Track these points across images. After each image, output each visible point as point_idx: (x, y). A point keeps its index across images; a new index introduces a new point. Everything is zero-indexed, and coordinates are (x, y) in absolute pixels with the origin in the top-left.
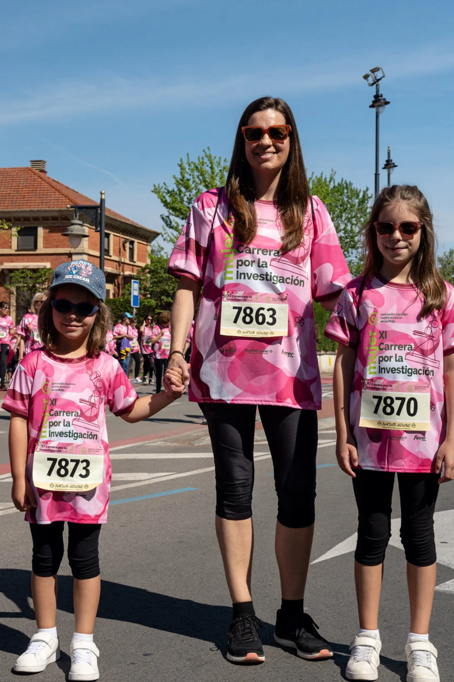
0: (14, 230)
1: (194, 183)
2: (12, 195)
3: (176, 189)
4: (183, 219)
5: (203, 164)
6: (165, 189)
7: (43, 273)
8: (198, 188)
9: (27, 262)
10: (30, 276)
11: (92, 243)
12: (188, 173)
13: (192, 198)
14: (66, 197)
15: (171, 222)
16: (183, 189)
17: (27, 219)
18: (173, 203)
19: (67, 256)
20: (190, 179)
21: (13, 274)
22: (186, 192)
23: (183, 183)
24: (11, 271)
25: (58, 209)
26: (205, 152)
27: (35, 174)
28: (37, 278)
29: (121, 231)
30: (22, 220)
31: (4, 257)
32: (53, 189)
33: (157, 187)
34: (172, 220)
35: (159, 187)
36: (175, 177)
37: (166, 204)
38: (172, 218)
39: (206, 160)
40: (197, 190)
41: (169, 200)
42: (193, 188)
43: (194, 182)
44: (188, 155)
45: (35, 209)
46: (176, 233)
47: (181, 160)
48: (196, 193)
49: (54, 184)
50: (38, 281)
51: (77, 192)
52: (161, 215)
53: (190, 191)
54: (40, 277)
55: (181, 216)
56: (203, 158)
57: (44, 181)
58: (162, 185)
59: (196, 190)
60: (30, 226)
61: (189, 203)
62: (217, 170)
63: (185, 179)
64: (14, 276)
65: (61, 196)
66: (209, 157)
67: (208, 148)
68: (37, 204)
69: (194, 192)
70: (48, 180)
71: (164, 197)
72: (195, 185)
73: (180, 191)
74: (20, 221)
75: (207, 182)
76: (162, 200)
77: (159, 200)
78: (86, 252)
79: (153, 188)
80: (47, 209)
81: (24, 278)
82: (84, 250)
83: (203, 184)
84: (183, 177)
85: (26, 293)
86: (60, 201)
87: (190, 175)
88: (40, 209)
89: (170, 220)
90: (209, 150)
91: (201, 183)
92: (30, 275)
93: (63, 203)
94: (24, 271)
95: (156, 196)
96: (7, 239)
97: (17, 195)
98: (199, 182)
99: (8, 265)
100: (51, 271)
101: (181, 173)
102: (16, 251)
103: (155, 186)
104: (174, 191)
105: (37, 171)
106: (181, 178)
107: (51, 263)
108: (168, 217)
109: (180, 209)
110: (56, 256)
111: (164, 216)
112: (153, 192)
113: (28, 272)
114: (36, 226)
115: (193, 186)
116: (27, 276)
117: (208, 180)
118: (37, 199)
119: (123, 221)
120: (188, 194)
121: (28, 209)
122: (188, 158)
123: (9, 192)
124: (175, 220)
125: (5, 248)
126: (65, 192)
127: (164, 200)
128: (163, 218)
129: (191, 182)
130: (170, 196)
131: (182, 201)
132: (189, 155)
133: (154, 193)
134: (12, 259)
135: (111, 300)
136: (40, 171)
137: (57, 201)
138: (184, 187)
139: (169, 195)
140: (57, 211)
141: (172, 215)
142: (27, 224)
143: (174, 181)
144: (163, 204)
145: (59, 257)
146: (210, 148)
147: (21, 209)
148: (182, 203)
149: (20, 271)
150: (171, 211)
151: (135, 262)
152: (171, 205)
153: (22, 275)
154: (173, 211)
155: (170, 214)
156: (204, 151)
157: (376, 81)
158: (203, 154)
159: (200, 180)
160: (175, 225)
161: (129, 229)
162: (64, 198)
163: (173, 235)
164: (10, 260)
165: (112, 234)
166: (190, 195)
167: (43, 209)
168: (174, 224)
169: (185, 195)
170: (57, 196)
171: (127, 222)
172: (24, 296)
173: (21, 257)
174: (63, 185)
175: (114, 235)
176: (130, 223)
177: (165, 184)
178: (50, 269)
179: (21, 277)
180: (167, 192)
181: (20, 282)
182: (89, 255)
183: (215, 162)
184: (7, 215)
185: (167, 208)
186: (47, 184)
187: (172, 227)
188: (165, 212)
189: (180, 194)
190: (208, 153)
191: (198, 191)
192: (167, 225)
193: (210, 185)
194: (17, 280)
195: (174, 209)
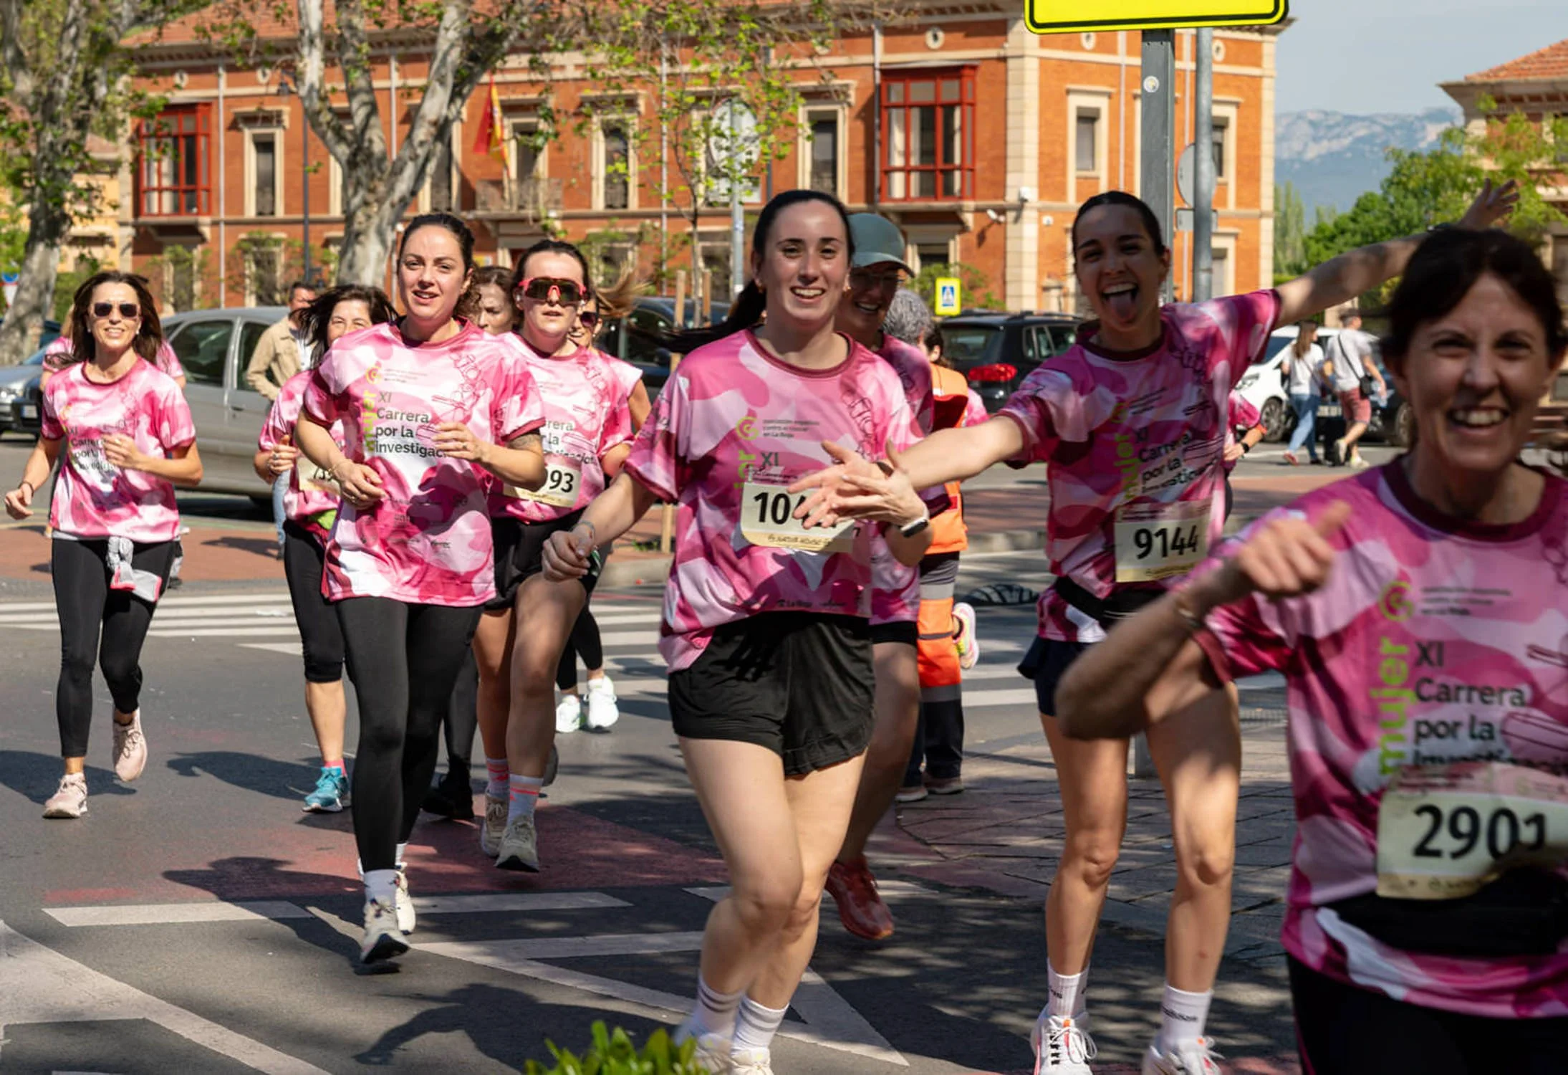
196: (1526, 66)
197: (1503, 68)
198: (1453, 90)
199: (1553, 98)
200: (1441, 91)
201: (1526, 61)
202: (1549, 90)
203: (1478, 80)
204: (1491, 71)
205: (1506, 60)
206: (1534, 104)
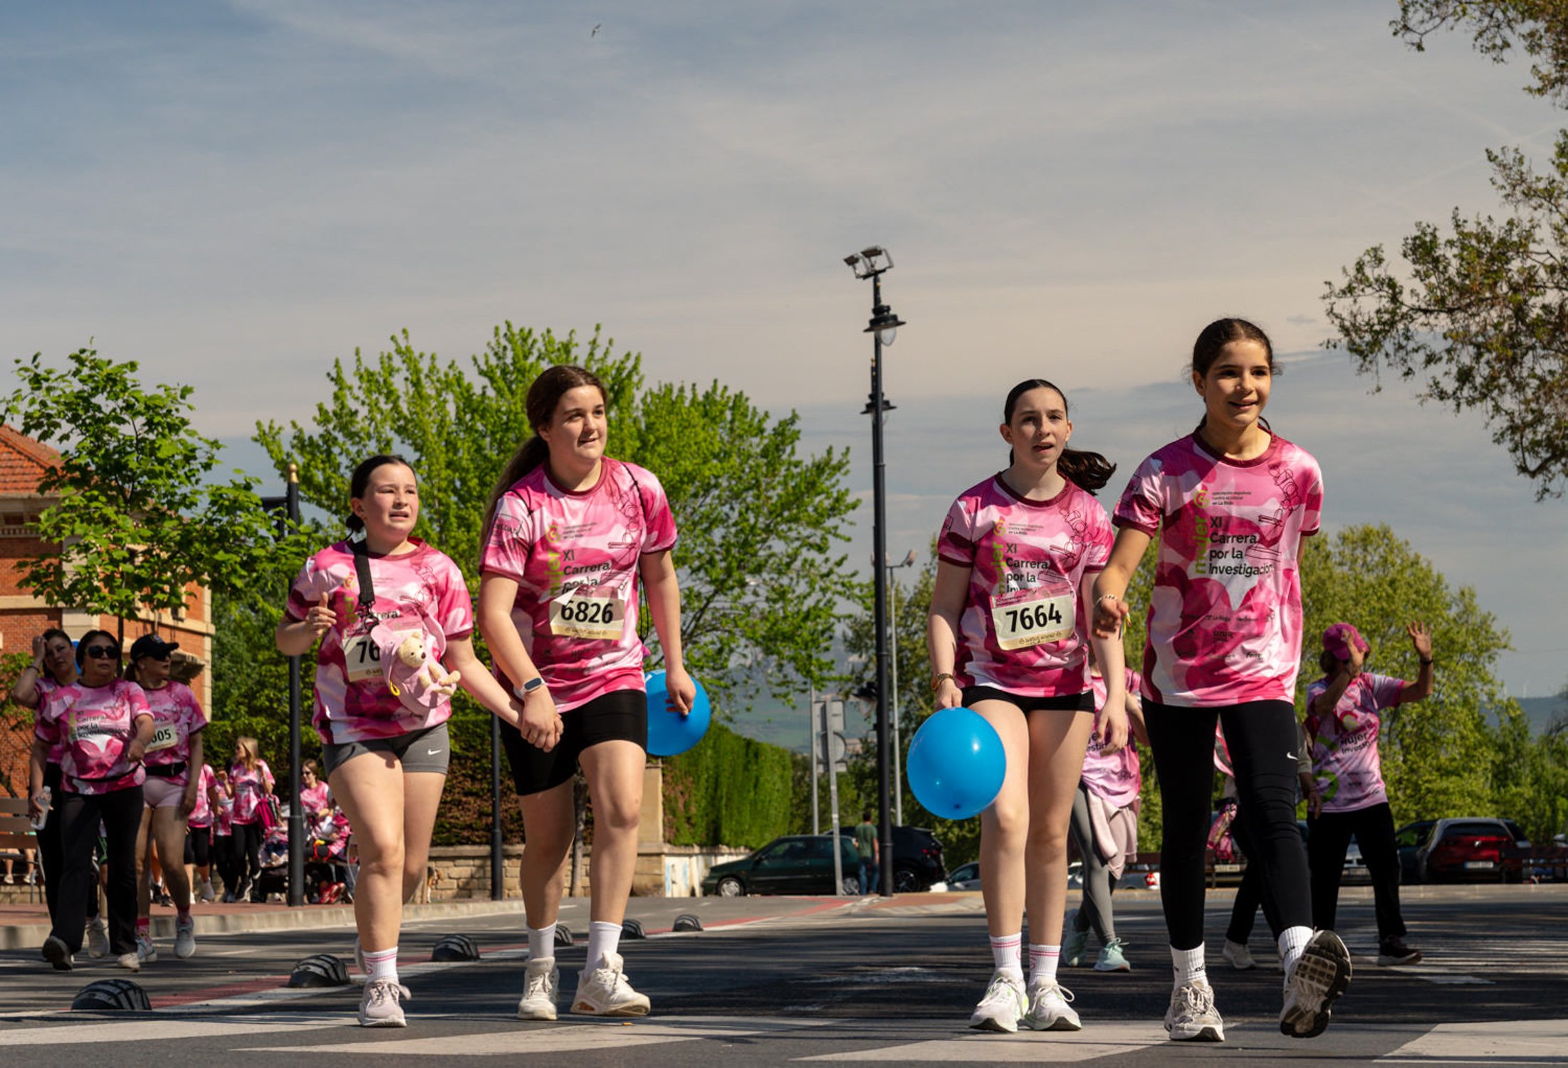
3: (318, 436)
5: (391, 371)
8: (381, 434)
12: (357, 399)
14: (30, 459)
19: (46, 617)
20: (357, 411)
23: (340, 420)
25: (23, 494)
26: (396, 342)
33: (265, 428)
35: (271, 428)
36: (318, 407)
39: (397, 362)
40: (379, 441)
42: (367, 436)
44: (357, 353)
47: (337, 365)
53: (360, 443)
56: (390, 358)
58: (283, 426)
59: (376, 440)
62: (429, 390)
63: (345, 410)
65: (15, 456)
66: (406, 354)
67: (404, 331)
69: (372, 445)
73: (329, 440)
84: (343, 406)
87: (363, 403)
90: (407, 338)
93: (26, 477)
101: (336, 397)
103: (259, 424)
106: (336, 408)
107: (5, 635)
110: (16, 617)
112: (256, 440)
122: (358, 360)
126: (22, 444)
132: (361, 355)
133: (258, 445)
137: (10, 471)
140: (23, 500)
145: (27, 617)
146: (408, 330)
151: (182, 620)
156: (393, 338)
157: (874, 274)
158: (391, 348)
162: (26, 463)
183: (424, 366)
190: (403, 344)
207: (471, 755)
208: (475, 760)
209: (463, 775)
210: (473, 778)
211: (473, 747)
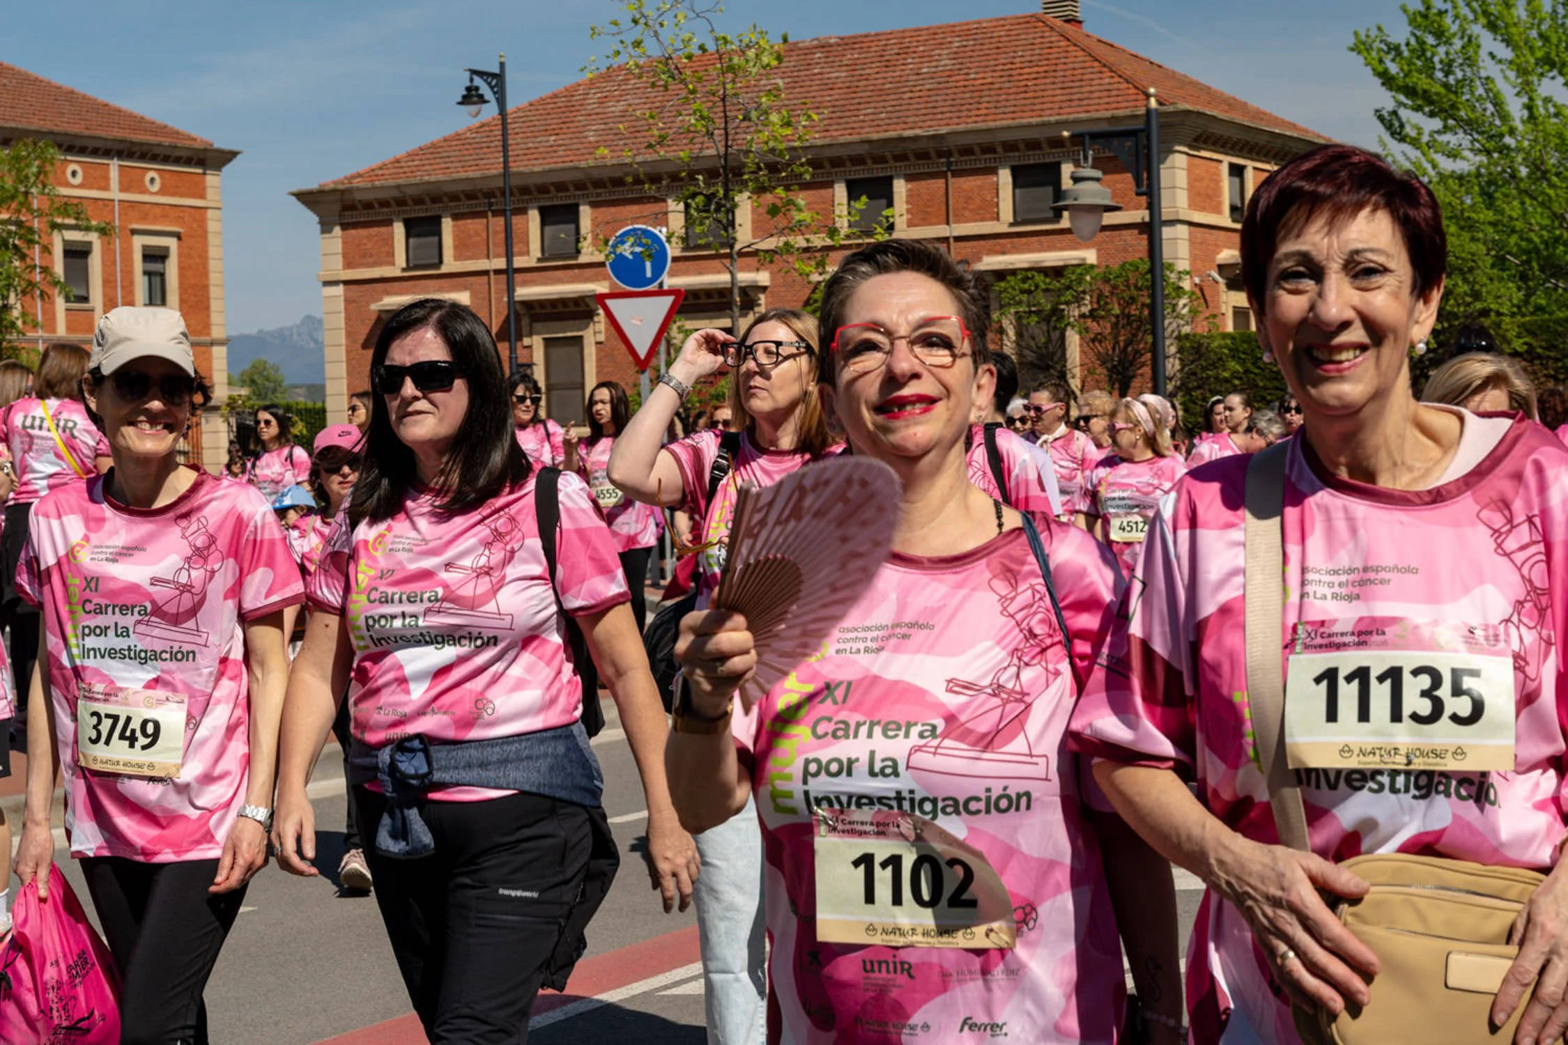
0: (1005, 176)
1: (1457, 22)
2: (997, 86)
3: (1413, 41)
4: (1432, 115)
6: (1381, 41)
7: (1073, 277)
8: (1469, 32)
9: (1040, 251)
10: (1043, 286)
11: (1199, 194)
13: (1453, 61)
14: (1128, 82)
15: (1402, 126)
16: (1430, 40)
17: (1033, 145)
18: (1406, 75)
19: (1136, 232)
20: (1446, 11)
21: (1003, 284)
22: (1438, 45)
23: (1426, 20)
24: (1000, 275)
25: (1108, 114)
27: (1052, 29)
28: (1060, 292)
29: (1274, 158)
30: (1022, 146)
31: (982, 243)
32: (1096, 64)
33: (1363, 38)
34: (1404, 119)
35: (1367, 36)
36: (1405, 10)
37: (1388, 80)
38: (1404, 114)
40: (1466, 39)
41: (1393, 69)
42: (1454, 35)
43: (1457, 17)
45: (1052, 119)
46: (1414, 154)
48: (1463, 47)
49: (1100, 50)
50: (1063, 299)
51: (1160, 66)
52: (1377, 111)
53: (1448, 43)
54: (1069, 288)
55: (1427, 109)
57: (1075, 45)
58: (1374, 33)
59: (1462, 38)
60: (1042, 161)
61: (1446, 76)
63: (1434, 11)
64: (1005, 290)
65: (1117, 79)
68: (1056, 106)
69: (1458, 44)
70: (1085, 42)
71: (1381, 61)
72: (1461, 25)
73: (1422, 43)
74: (1017, 150)
75: (1491, 14)
76: (1374, 70)
77: (1369, 69)
78: (1182, 217)
79: (1351, 41)
80: (1083, 116)
81: (1029, 292)
82: (1177, 212)
83: (1483, 20)
84: (1428, 8)
85: (1037, 331)
86: (1115, 93)
88: (1064, 117)
89: (1399, 119)
91: (1476, 20)
92: (1044, 283)
93: (1120, 99)
94: (1029, 274)
95: (1360, 59)
96: (989, 198)
97: (1007, 85)
98: (1471, 16)
99: (991, 262)
100: (1096, 271)
102: (1011, 225)
103: (1356, 33)
104: (1408, 44)
105: (1059, 22)
106: (1422, 9)
107: (1099, 250)
108: (1395, 113)
109: (1425, 91)
110: (1107, 233)
111: (1385, 113)
112: (1352, 50)
113: (1039, 278)
114: (1057, 159)
115: (1455, 28)
116: (1037, 287)
117: (1492, 9)
118: (1059, 92)
119: (1277, 131)
120: (1442, 50)
121: (1034, 121)
123: (989, 80)
124: (1414, 120)
125: (983, 220)
126: (1128, 69)
127: (1380, 69)
128: (1381, 118)
129: (1448, 20)
130: (1393, 60)
131: (1429, 69)
133: (1354, 54)
134: (1002, 245)
135: (1249, 336)
136: (1067, 21)
137: (1106, 93)
138: (1430, 32)
139: (1390, 56)
140: (1107, 119)
141: (1405, 106)
142: (1034, 158)
143: (1404, 20)
144: (1378, 81)
145: (1117, 233)
147: (1017, 122)
148: (1431, 77)
149: (1019, 277)
150: (1402, 98)
152: (1401, 83)
153: (1026, 286)
154: (1407, 97)
155: (1401, 104)
159: (1474, 11)
160: (1413, 133)
161: (1294, 150)
162: (1125, 85)
163: (1408, 159)
164: (998, 248)
165: (1250, 165)
166: (1447, 53)
167: (1071, 117)
168: (1408, 130)
169: (1433, 55)
170: (1107, 80)
171: (1288, 133)
172: (1033, 338)
173: (1024, 240)
174: (1124, 51)
175: (1255, 168)
176: (1295, 135)
177: (1379, 29)
178: (1092, 266)
179: (1023, 292)
180: (1385, 48)
181: (1020, 303)
182: (1191, 224)
184: (985, 139)
185: (1391, 89)
186: (1081, 53)
187: (1402, 139)
188: (1386, 100)
189: (1424, 51)
191: (1470, 40)
192: (1393, 134)
193: (1499, 23)
194: (1013, 298)
195: (1410, 91)
196: (381, 172)
197: (359, 175)
198: (308, 198)
199: (401, 202)
200: (294, 198)
201: (381, 168)
202: (396, 194)
203: (332, 186)
204: (346, 178)
205: (361, 167)
206: (385, 210)
207: (1552, 354)
208: (1557, 360)
209: (1545, 375)
210: (1555, 378)
211: (1555, 347)
